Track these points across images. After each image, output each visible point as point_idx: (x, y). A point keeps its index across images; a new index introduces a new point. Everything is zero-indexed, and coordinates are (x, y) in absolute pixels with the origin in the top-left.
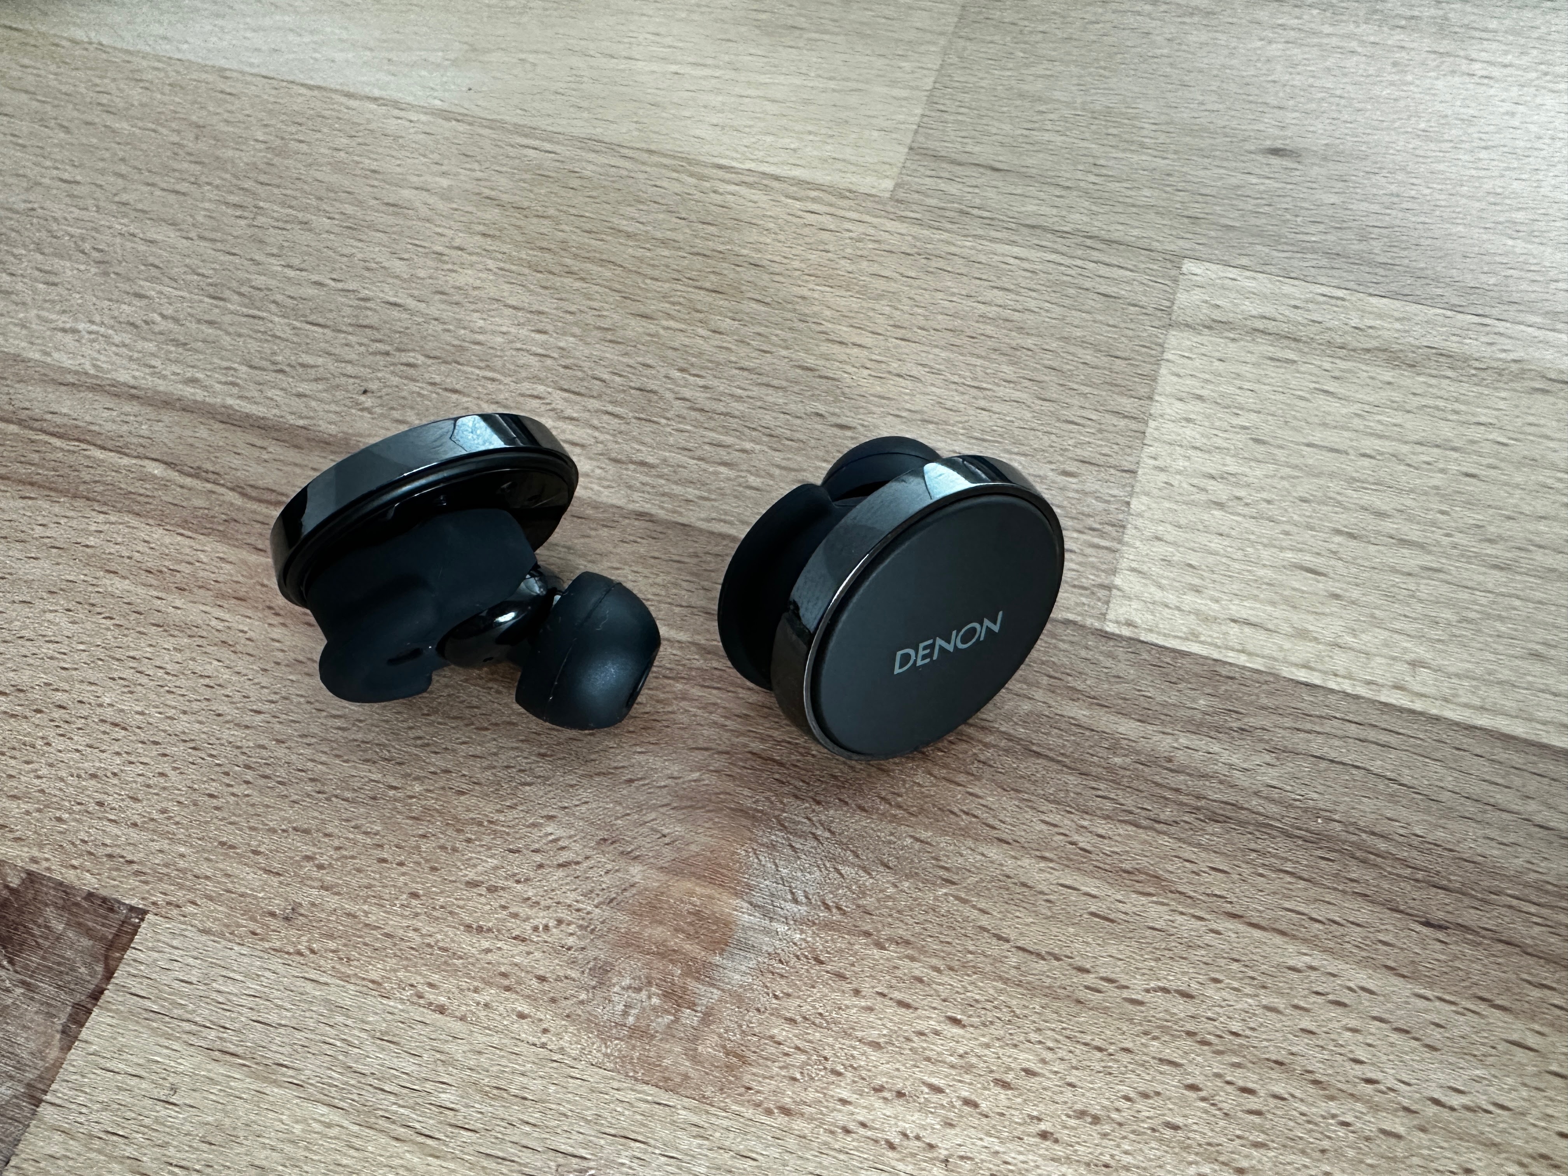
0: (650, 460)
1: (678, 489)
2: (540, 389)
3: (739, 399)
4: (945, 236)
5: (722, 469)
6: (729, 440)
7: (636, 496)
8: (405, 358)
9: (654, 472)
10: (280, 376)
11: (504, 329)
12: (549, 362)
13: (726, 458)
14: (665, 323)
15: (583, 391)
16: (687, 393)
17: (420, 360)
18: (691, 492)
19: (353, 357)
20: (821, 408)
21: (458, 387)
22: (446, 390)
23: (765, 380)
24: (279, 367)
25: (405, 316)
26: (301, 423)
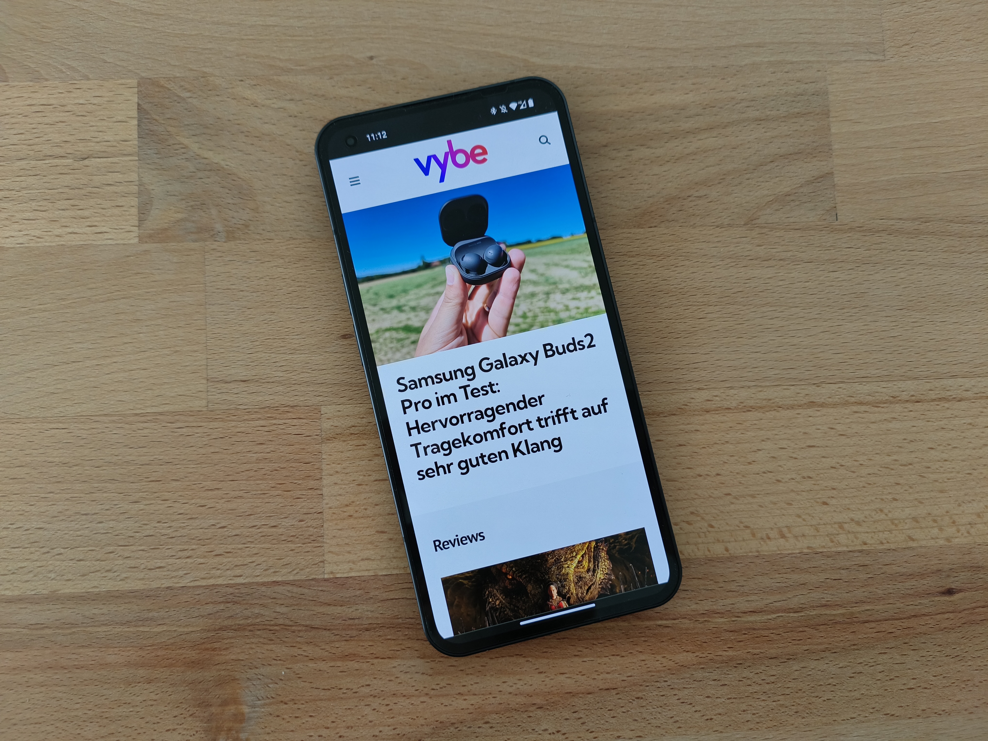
0: (162, 565)
1: (175, 574)
2: (111, 549)
3: (183, 528)
4: (233, 424)
5: (188, 560)
6: (186, 547)
7: (163, 581)
8: (56, 551)
9: (165, 569)
10: (14, 575)
11: (86, 526)
12: (109, 535)
13: (188, 555)
14: (145, 503)
15: (127, 544)
16: (164, 531)
17: (62, 551)
18: (181, 573)
19: (36, 558)
20: (213, 522)
21: (81, 558)
22: (78, 561)
23: (189, 517)
24: (12, 572)
25: (46, 533)
26: (33, 593)
